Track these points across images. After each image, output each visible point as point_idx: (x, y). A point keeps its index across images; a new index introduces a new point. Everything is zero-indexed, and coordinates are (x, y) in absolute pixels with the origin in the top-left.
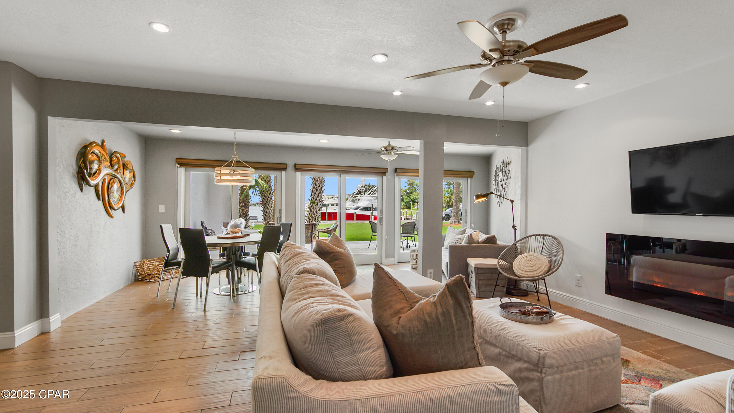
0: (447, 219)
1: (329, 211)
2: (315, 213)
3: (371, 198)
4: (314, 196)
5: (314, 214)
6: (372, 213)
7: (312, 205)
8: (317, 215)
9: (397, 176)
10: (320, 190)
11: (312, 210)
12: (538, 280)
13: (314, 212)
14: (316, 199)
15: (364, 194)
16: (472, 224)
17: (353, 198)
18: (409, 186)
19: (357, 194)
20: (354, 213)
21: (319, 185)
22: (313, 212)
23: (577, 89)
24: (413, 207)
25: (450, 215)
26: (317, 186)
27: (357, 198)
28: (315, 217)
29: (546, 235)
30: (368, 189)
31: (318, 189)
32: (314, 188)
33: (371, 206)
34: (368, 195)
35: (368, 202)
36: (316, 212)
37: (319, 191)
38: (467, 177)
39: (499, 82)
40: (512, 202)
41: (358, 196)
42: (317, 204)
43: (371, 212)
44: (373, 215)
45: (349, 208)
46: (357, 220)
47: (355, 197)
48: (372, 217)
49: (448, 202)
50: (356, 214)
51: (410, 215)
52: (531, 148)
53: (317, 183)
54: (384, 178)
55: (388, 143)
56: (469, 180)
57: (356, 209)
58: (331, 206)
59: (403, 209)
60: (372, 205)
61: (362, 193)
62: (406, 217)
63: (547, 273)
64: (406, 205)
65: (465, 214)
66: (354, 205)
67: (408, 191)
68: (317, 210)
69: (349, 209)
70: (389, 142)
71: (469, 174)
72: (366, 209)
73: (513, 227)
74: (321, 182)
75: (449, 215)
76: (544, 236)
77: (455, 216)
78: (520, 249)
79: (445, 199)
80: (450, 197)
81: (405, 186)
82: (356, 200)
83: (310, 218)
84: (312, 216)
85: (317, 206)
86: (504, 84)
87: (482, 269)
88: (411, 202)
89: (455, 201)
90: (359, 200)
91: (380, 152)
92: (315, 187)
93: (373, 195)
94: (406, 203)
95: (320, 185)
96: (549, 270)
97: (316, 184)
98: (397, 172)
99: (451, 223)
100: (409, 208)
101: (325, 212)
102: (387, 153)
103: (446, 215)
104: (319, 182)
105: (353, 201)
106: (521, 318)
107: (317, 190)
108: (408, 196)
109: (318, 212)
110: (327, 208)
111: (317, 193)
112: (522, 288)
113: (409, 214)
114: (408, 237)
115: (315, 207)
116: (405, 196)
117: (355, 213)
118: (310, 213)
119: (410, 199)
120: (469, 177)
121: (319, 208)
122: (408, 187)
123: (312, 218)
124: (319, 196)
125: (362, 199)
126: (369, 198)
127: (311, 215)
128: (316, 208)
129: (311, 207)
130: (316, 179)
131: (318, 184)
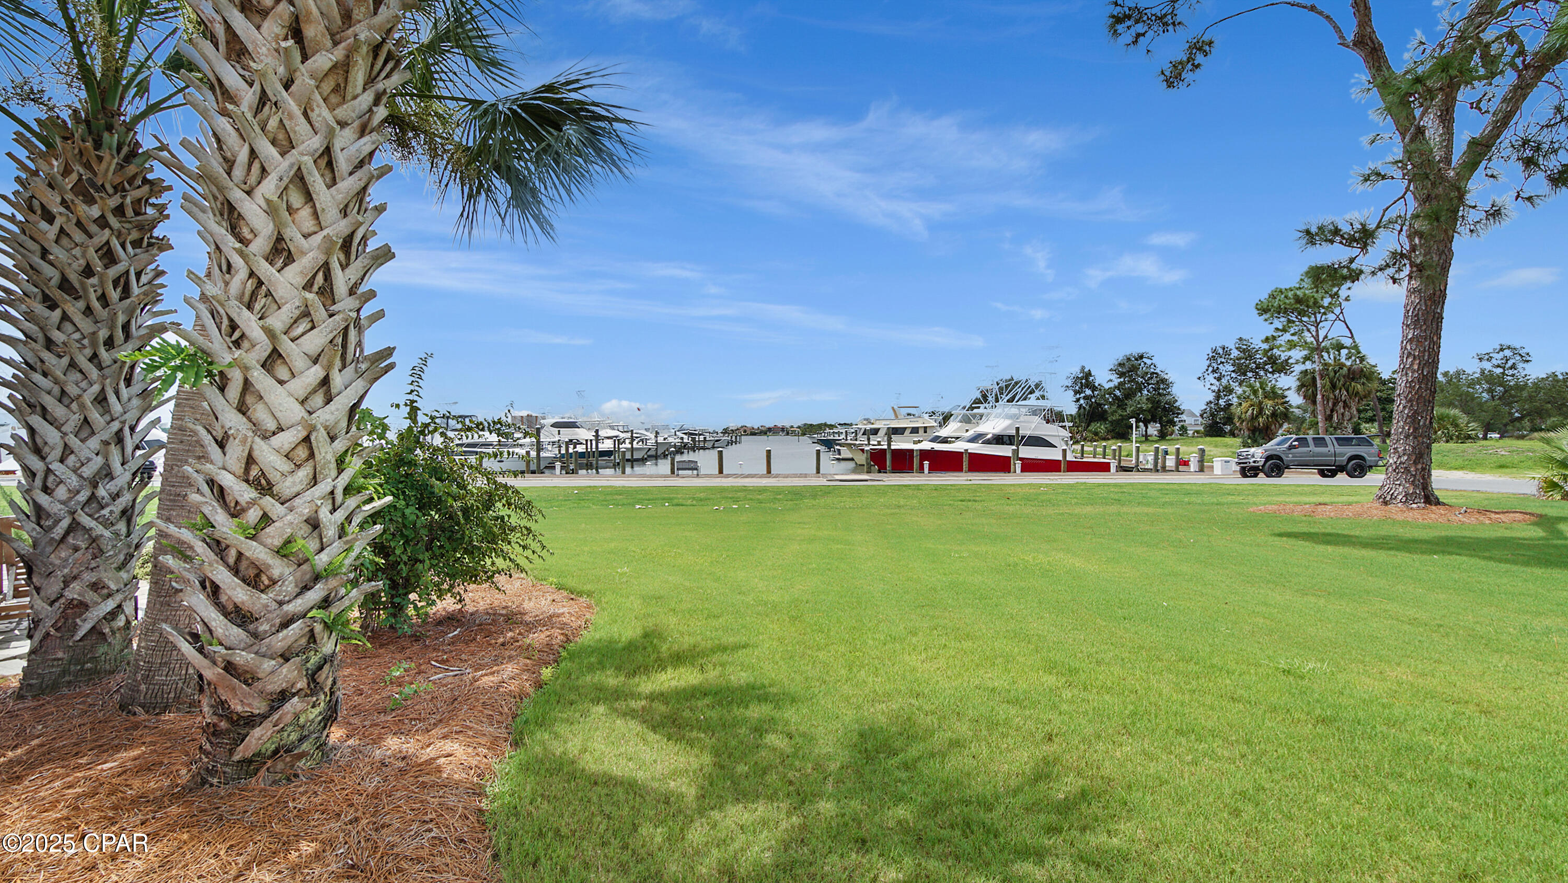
3: (1014, 411)
6: (1016, 452)
15: (997, 401)
17: (965, 411)
19: (977, 401)
20: (964, 451)
25: (1288, 457)
27: (975, 411)
30: (1007, 387)
33: (1013, 432)
34: (1008, 401)
35: (1007, 422)
41: (979, 408)
43: (1014, 447)
44: (1020, 456)
45: (952, 438)
46: (971, 468)
47: (972, 408)
48: (1015, 464)
50: (971, 455)
51: (1130, 457)
57: (973, 440)
58: (907, 433)
59: (1105, 439)
60: (1018, 429)
61: (990, 399)
66: (967, 431)
69: (953, 442)
72: (999, 440)
82: (974, 416)
88: (1134, 421)
90: (981, 416)
93: (1019, 404)
105: (967, 420)
110: (889, 440)
117: (966, 450)
125: (989, 414)
126: (1012, 409)
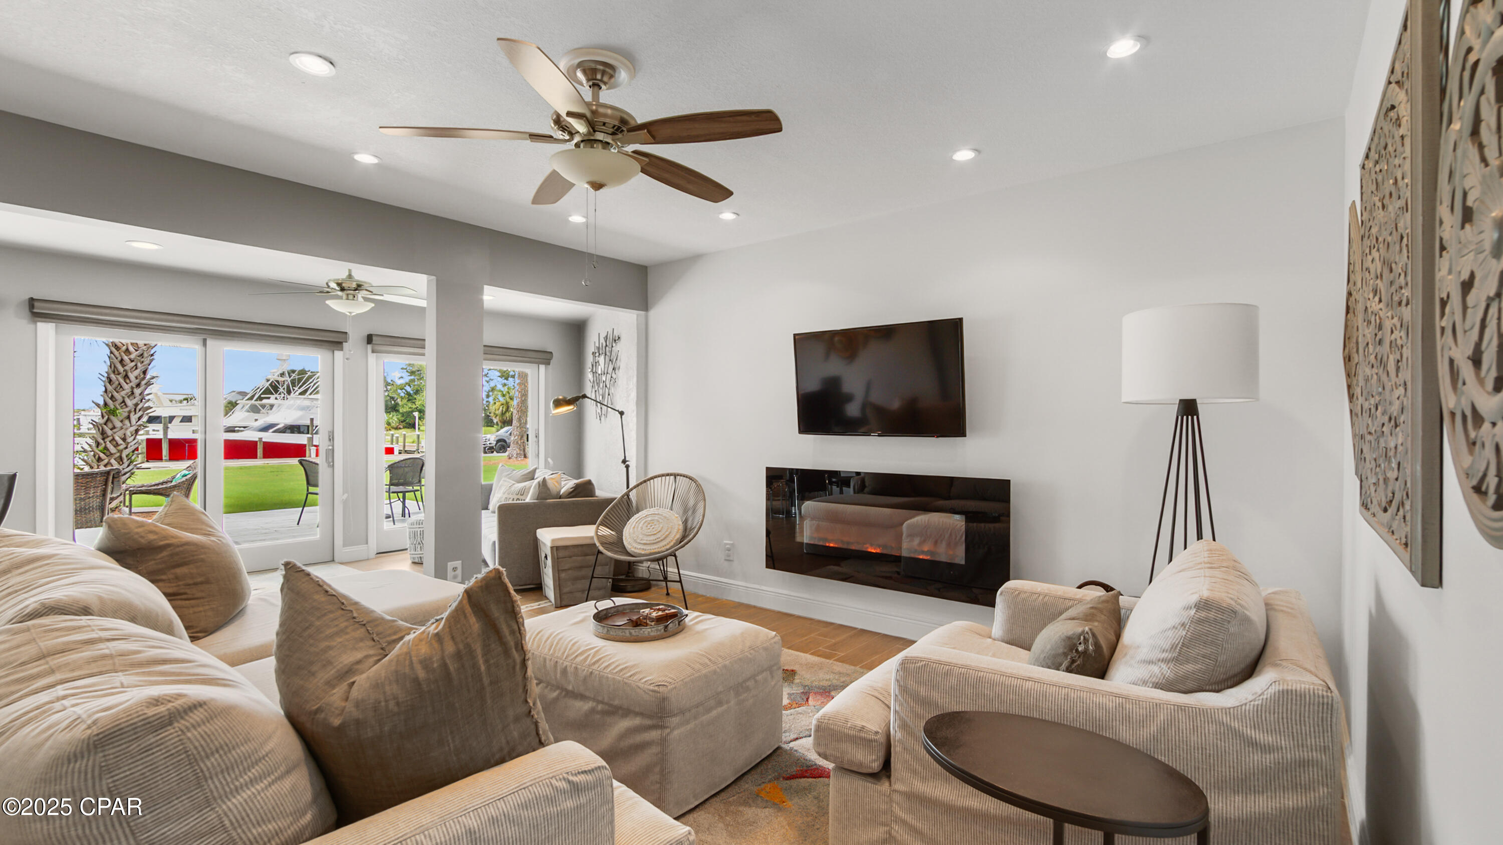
0: (500, 449)
1: (171, 435)
2: (120, 442)
3: (307, 403)
4: (115, 394)
5: (117, 445)
6: (311, 440)
7: (108, 419)
8: (126, 448)
9: (373, 352)
10: (136, 378)
11: (109, 432)
12: (666, 557)
13: (117, 438)
14: (124, 401)
15: (289, 392)
16: (549, 460)
17: (253, 402)
18: (412, 377)
19: (267, 391)
20: (257, 440)
21: (133, 364)
22: (110, 438)
23: (722, 220)
24: (421, 423)
25: (508, 441)
26: (126, 368)
27: (265, 401)
28: (121, 451)
29: (678, 475)
30: (300, 380)
31: (132, 376)
32: (115, 371)
33: (308, 422)
34: (301, 394)
35: (300, 413)
36: (124, 439)
37: (134, 382)
38: (539, 363)
39: (588, 180)
40: (622, 413)
41: (269, 398)
42: (128, 418)
43: (309, 436)
44: (314, 444)
45: (240, 427)
46: (266, 455)
47: (260, 399)
48: (310, 450)
49: (503, 414)
50: (264, 443)
51: (413, 442)
52: (652, 313)
53: (126, 358)
54: (338, 354)
55: (347, 274)
56: (542, 368)
57: (265, 429)
58: (181, 422)
59: (397, 428)
60: (312, 420)
61: (281, 390)
62: (404, 446)
63: (680, 542)
64: (405, 421)
65: (535, 439)
66: (256, 420)
67: (408, 389)
68: (128, 434)
69: (242, 431)
70: (350, 271)
71: (543, 357)
72: (294, 429)
73: (624, 461)
74: (142, 355)
75: (504, 441)
76: (675, 475)
77: (517, 443)
78: (637, 505)
79: (497, 408)
80: (507, 403)
81: (402, 377)
82: (263, 406)
83: (102, 455)
84: (108, 450)
85: (127, 422)
86: (597, 186)
87: (566, 548)
88: (416, 414)
89: (518, 411)
90: (272, 406)
91: (324, 292)
92: (121, 369)
93: (312, 396)
94: (403, 416)
95: (136, 365)
96: (684, 537)
97: (122, 361)
98: (374, 342)
99: (510, 458)
100: (412, 426)
101: (160, 440)
102: (345, 297)
103: (498, 441)
104: (132, 356)
105: (254, 409)
106: (630, 633)
107: (126, 377)
108: (409, 400)
109: (129, 440)
110: (166, 429)
111: (127, 387)
112: (640, 575)
113: (411, 440)
114: (407, 494)
115: (118, 424)
116: (402, 398)
117: (260, 439)
118: (102, 441)
119: (414, 406)
120: (542, 363)
121: (133, 429)
122: (407, 378)
123: (110, 455)
124: (133, 393)
125: (279, 405)
126: (303, 401)
127: (106, 448)
128: (122, 428)
129: (105, 424)
130: (124, 348)
131: (132, 361)
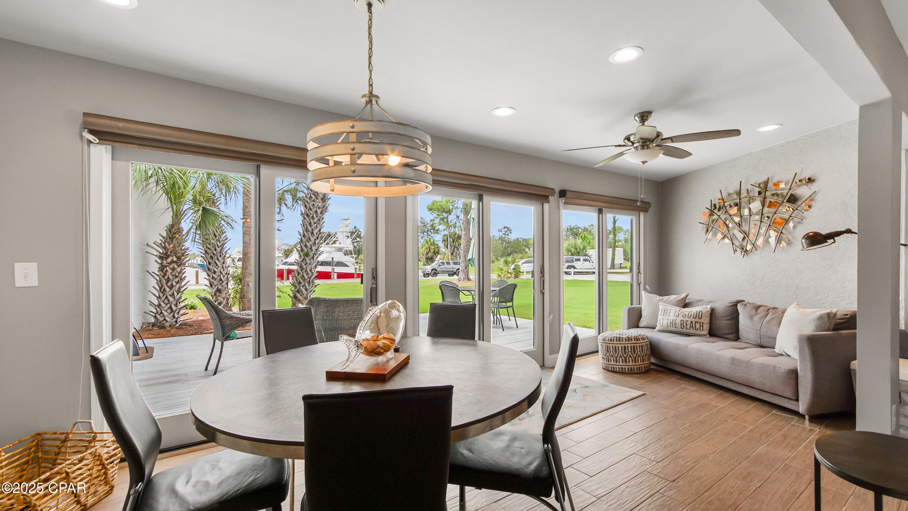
2: (309, 272)
4: (307, 244)
5: (308, 274)
7: (304, 259)
8: (312, 276)
10: (317, 234)
11: (304, 267)
13: (308, 270)
14: (311, 248)
21: (315, 225)
22: (305, 270)
26: (312, 227)
28: (310, 278)
31: (315, 232)
32: (307, 230)
36: (311, 271)
37: (316, 236)
42: (313, 258)
53: (312, 222)
68: (313, 267)
74: (319, 220)
83: (301, 280)
85: (312, 260)
92: (310, 229)
95: (317, 226)
97: (310, 224)
104: (315, 221)
107: (312, 233)
109: (313, 271)
111: (312, 239)
115: (308, 262)
118: (300, 272)
121: (315, 264)
123: (304, 280)
124: (315, 243)
127: (303, 276)
128: (310, 264)
129: (302, 261)
130: (311, 216)
131: (315, 223)
